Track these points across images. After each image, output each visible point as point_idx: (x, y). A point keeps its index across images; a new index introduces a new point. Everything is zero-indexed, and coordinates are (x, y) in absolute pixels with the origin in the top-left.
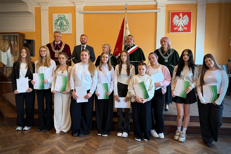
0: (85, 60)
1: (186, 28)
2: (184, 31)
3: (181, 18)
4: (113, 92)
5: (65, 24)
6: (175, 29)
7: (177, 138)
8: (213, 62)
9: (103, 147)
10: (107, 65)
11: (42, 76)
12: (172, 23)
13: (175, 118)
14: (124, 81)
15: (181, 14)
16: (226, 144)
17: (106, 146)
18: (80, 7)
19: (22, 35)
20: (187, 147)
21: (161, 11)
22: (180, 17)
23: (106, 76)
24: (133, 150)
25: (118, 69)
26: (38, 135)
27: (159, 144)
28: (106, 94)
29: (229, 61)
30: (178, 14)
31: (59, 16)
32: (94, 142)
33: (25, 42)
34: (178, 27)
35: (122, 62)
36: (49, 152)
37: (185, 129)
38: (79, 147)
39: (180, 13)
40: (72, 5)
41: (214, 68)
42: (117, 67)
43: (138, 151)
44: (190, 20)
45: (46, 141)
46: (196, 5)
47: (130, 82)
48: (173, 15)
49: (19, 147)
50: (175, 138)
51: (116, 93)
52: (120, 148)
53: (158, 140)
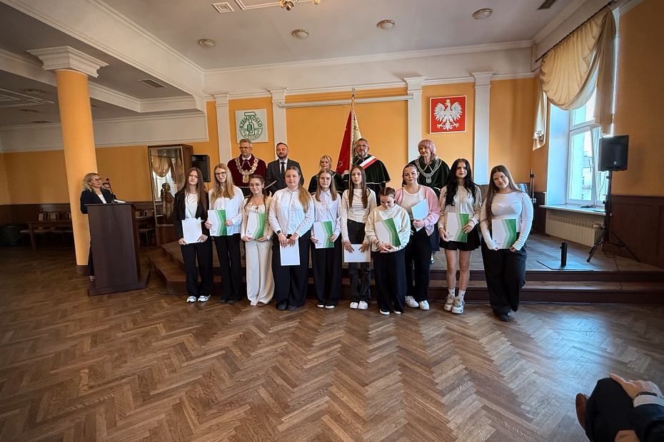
0: (293, 184)
1: (457, 125)
2: (455, 129)
3: (449, 108)
4: (340, 236)
5: (256, 126)
6: (439, 126)
7: (449, 307)
8: (507, 179)
9: (327, 326)
10: (329, 192)
11: (223, 214)
12: (434, 117)
13: (444, 274)
14: (359, 217)
15: (448, 101)
16: (532, 315)
17: (332, 324)
18: (279, 97)
19: (188, 148)
20: (467, 323)
21: (415, 97)
22: (446, 107)
23: (327, 209)
24: (377, 330)
25: (347, 198)
26: (222, 308)
27: (419, 320)
28: (329, 239)
29: (532, 176)
30: (443, 101)
31: (246, 114)
32: (313, 318)
33: (194, 159)
34: (444, 124)
35: (354, 186)
36: (240, 336)
37: (462, 293)
38: (290, 328)
39: (447, 99)
40: (267, 95)
41: (509, 190)
42: (346, 193)
43: (385, 331)
44: (463, 110)
45: (236, 319)
46: (474, 85)
47: (369, 219)
48: (435, 103)
49: (193, 329)
50: (445, 308)
51: (346, 238)
52: (355, 328)
53: (417, 312)
